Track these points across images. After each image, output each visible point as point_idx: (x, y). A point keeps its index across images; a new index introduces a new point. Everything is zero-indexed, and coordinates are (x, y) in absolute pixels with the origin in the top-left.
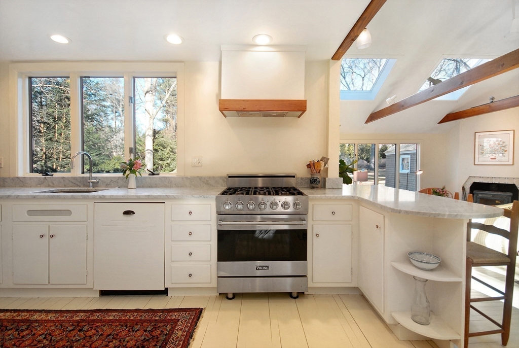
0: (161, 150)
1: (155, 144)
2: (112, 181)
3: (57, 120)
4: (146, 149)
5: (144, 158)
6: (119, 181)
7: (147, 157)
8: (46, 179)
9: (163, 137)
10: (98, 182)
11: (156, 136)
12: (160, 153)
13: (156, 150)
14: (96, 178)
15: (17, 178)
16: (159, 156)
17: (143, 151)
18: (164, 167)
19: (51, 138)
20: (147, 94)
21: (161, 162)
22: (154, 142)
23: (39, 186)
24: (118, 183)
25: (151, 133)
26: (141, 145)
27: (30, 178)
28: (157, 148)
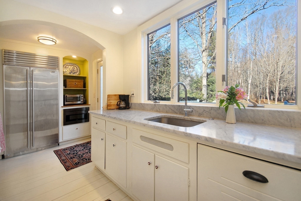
0: (212, 85)
1: (208, 81)
2: (204, 110)
3: (163, 73)
4: (203, 85)
5: (201, 90)
6: (212, 111)
7: (204, 90)
8: (156, 106)
9: (212, 77)
10: (192, 111)
11: (209, 77)
12: (211, 87)
13: (208, 85)
14: (190, 107)
15: (141, 103)
16: (210, 88)
17: (201, 86)
18: (213, 96)
19: (161, 82)
20: (204, 52)
21: (211, 93)
22: (207, 80)
23: (151, 110)
24: (210, 113)
25: (206, 75)
26: (200, 83)
27: (147, 104)
28: (209, 84)
